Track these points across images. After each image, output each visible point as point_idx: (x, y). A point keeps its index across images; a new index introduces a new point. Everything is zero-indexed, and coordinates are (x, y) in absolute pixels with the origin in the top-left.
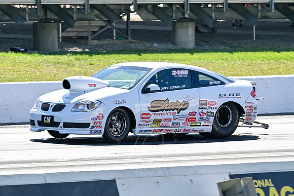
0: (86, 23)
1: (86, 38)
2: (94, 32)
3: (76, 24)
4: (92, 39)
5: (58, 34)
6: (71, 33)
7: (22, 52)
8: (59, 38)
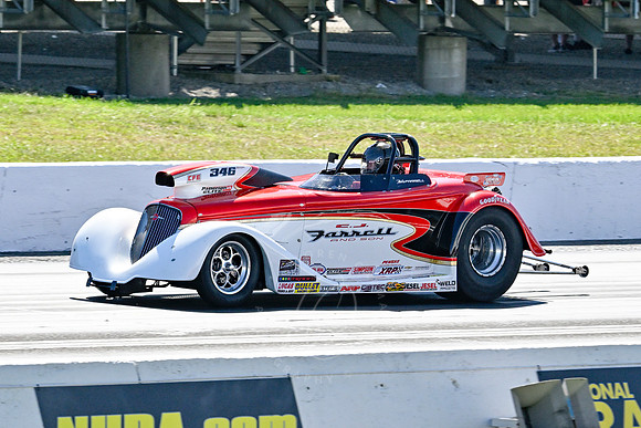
0: (230, 36)
1: (231, 69)
2: (248, 57)
3: (209, 38)
4: (244, 71)
5: (171, 58)
6: (199, 57)
7: (92, 97)
8: (171, 68)
